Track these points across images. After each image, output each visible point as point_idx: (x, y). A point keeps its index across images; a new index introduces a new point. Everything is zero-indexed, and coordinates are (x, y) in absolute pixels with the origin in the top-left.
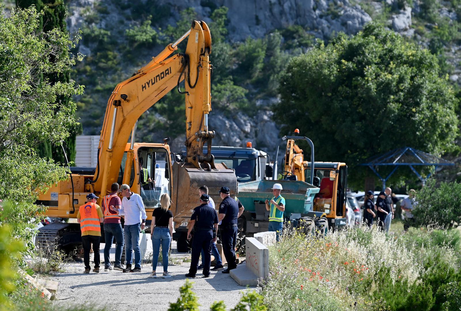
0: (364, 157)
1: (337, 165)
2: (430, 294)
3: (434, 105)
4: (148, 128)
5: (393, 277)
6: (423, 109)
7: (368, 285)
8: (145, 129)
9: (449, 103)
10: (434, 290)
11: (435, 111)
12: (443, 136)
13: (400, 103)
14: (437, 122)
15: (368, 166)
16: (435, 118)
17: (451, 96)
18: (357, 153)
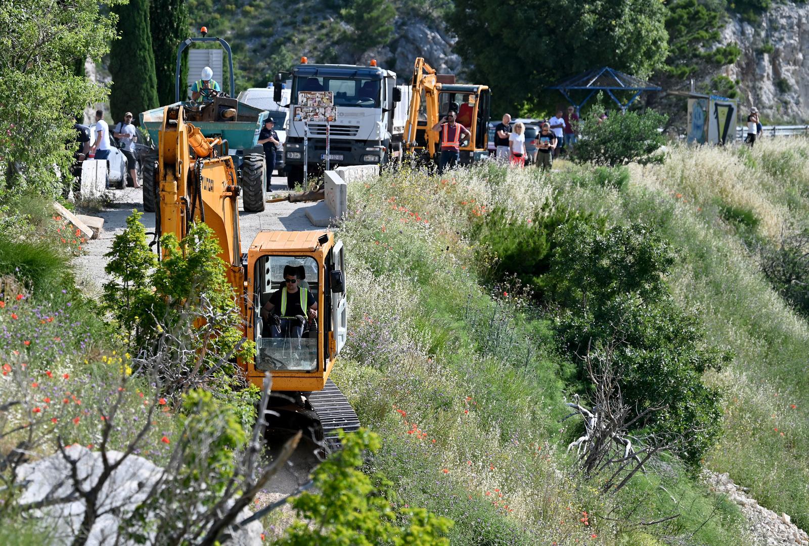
0: (552, 79)
1: (478, 88)
2: (543, 239)
3: (639, 17)
4: (332, 40)
5: (508, 217)
6: (625, 22)
7: (478, 228)
8: (328, 41)
9: (659, 15)
10: (549, 235)
11: (639, 25)
12: (649, 55)
13: (596, 14)
14: (642, 38)
15: (558, 90)
16: (639, 33)
17: (660, 6)
18: (544, 74)
